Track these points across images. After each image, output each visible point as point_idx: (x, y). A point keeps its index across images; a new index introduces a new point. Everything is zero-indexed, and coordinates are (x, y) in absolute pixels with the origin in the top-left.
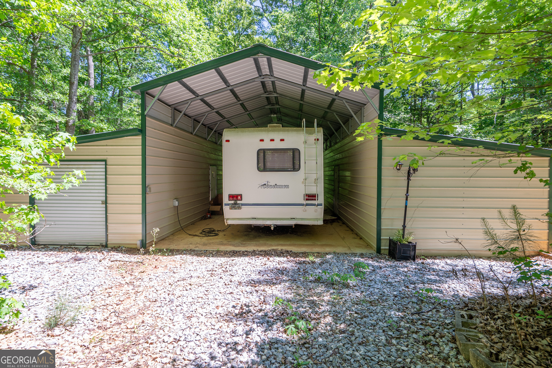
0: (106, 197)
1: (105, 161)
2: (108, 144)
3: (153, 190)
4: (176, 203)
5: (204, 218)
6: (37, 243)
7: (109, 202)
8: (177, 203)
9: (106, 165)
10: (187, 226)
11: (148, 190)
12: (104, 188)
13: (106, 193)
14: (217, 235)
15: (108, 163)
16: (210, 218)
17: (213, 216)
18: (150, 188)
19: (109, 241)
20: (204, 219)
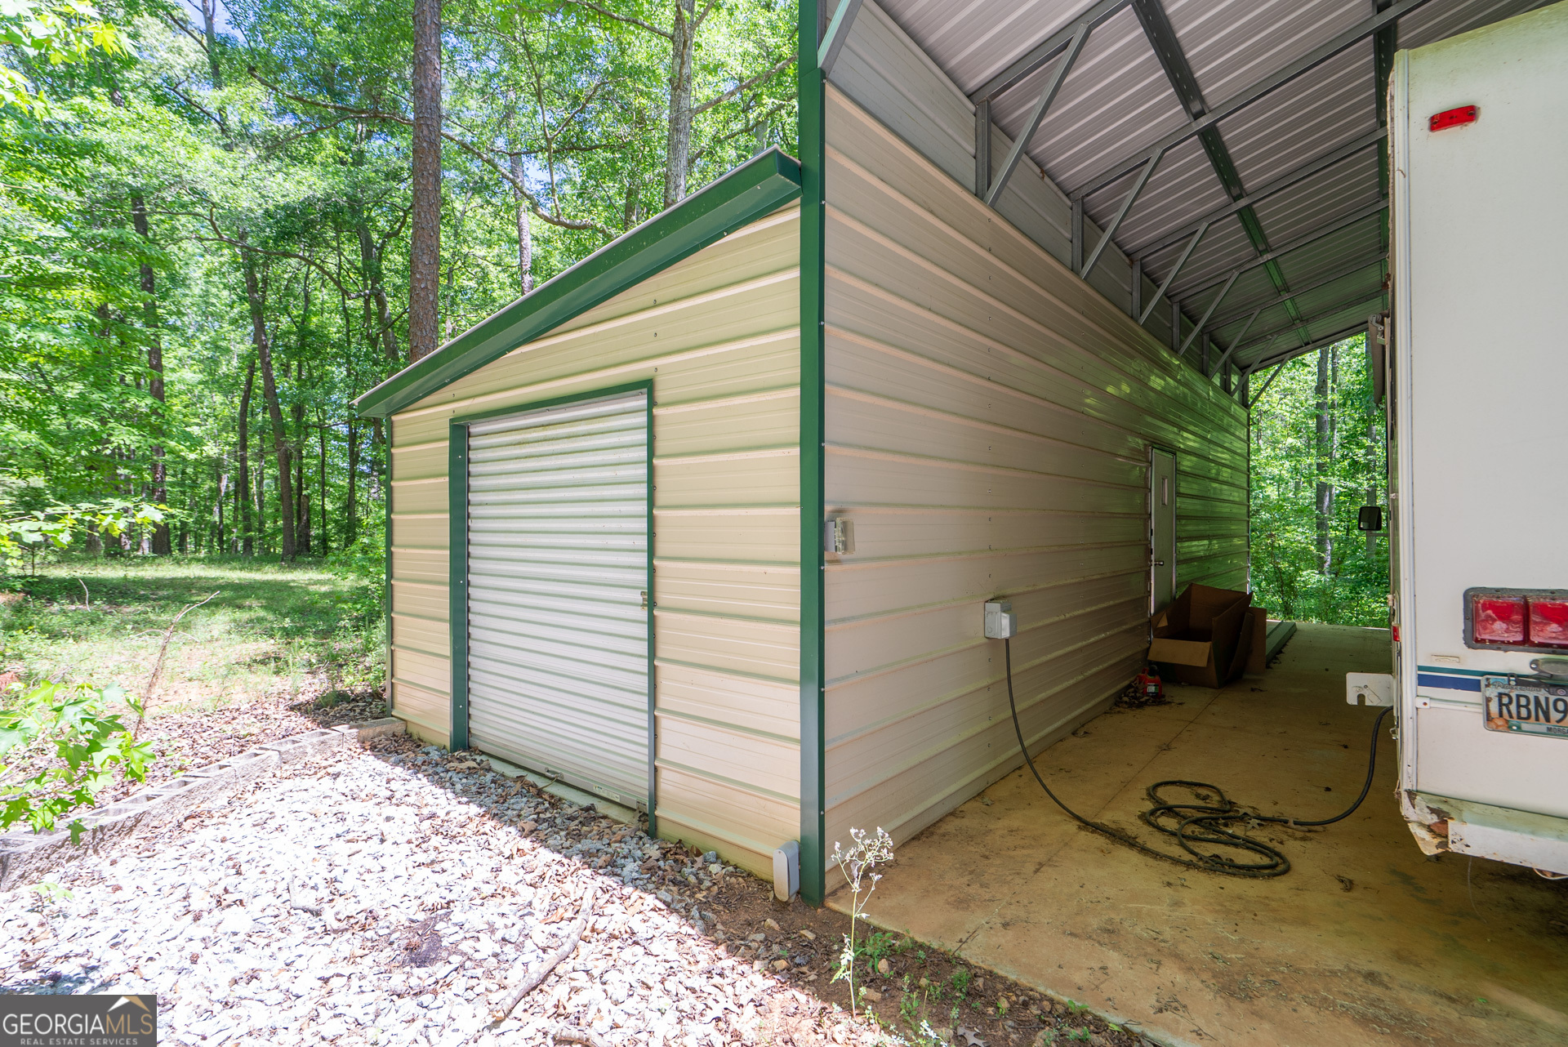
0: (652, 571)
1: (647, 386)
2: (660, 296)
3: (863, 540)
4: (1003, 626)
5: (1130, 699)
6: (474, 742)
7: (662, 597)
8: (1005, 620)
9: (652, 403)
10: (1052, 743)
11: (834, 535)
12: (643, 525)
13: (651, 552)
14: (1276, 867)
15: (661, 395)
16: (1158, 699)
17: (1173, 692)
18: (845, 529)
19: (661, 801)
20: (1131, 705)
